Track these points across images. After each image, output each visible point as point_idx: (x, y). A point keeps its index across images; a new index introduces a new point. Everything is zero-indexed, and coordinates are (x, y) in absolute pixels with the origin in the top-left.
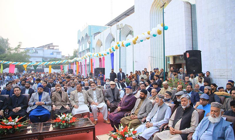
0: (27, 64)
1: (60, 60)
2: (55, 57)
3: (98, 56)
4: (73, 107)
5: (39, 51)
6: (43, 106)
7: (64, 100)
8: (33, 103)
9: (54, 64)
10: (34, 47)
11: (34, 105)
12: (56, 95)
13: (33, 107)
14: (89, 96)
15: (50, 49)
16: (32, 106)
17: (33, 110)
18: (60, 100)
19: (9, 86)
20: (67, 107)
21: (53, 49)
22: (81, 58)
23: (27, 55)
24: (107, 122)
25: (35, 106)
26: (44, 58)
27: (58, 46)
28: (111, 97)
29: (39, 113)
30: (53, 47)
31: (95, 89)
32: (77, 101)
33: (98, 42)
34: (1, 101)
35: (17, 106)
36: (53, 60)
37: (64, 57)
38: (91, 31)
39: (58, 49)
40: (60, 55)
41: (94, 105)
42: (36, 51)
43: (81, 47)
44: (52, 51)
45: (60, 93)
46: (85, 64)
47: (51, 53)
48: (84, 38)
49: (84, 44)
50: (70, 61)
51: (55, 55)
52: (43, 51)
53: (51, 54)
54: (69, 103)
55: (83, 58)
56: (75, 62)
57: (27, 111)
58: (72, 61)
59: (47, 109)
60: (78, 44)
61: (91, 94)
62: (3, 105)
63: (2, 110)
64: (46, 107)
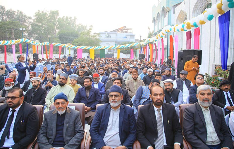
0: (93, 48)
2: (127, 41)
3: (185, 28)
5: (111, 35)
10: (107, 31)
15: (124, 32)
21: (126, 32)
26: (117, 42)
27: (132, 29)
30: (126, 31)
33: (179, 14)
37: (137, 41)
38: (169, 3)
39: (132, 33)
40: (133, 38)
42: (109, 35)
43: (156, 26)
44: (125, 34)
46: (161, 47)
48: (160, 14)
49: (160, 22)
50: (142, 43)
51: (128, 39)
52: (116, 35)
53: (124, 38)
55: (158, 37)
56: (148, 45)
58: (144, 43)
60: (153, 24)
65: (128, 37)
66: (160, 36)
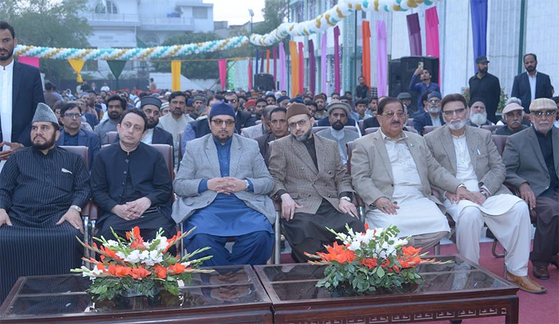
0: (83, 55)
1: (211, 37)
2: (186, 29)
3: (403, 4)
4: (374, 206)
5: (120, 5)
6: (240, 196)
7: (327, 175)
8: (195, 183)
9: (193, 53)
11: (203, 189)
12: (290, 153)
13: (197, 199)
14: (434, 162)
16: (193, 196)
17: (201, 214)
18: (309, 174)
19: (71, 114)
20: (345, 205)
22: (314, 22)
23: (77, 19)
24: (525, 286)
25: (205, 195)
26: (143, 31)
28: (537, 171)
29: (227, 228)
31: (464, 128)
32: (388, 179)
34: (64, 170)
35: (129, 193)
36: (180, 39)
37: (222, 28)
40: (206, 17)
41: (464, 203)
42: (109, 3)
45: (309, 142)
47: (170, 12)
50: (257, 39)
51: (187, 21)
53: (169, 16)
54: (349, 189)
55: (324, 22)
56: (281, 45)
57: (174, 216)
58: (269, 38)
59: (262, 211)
61: (443, 152)
62: (74, 186)
63: (77, 207)
64: (254, 202)
65: (187, 14)
66: (330, 19)
